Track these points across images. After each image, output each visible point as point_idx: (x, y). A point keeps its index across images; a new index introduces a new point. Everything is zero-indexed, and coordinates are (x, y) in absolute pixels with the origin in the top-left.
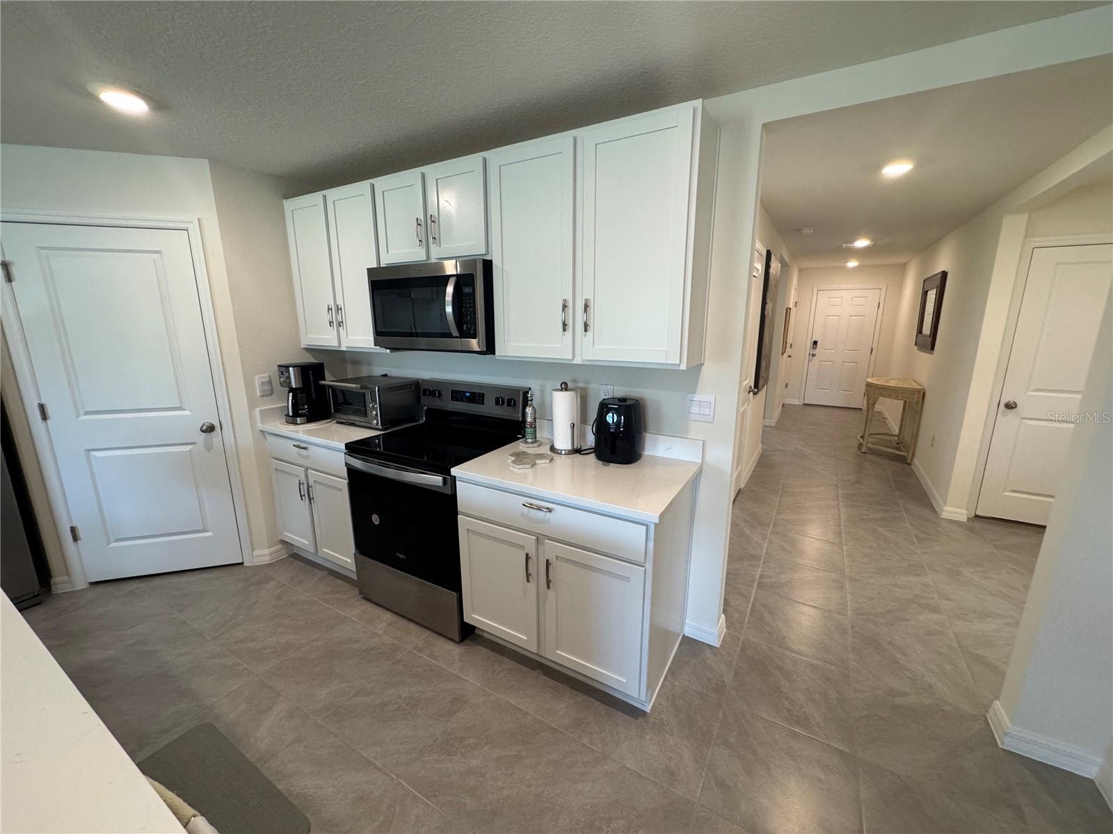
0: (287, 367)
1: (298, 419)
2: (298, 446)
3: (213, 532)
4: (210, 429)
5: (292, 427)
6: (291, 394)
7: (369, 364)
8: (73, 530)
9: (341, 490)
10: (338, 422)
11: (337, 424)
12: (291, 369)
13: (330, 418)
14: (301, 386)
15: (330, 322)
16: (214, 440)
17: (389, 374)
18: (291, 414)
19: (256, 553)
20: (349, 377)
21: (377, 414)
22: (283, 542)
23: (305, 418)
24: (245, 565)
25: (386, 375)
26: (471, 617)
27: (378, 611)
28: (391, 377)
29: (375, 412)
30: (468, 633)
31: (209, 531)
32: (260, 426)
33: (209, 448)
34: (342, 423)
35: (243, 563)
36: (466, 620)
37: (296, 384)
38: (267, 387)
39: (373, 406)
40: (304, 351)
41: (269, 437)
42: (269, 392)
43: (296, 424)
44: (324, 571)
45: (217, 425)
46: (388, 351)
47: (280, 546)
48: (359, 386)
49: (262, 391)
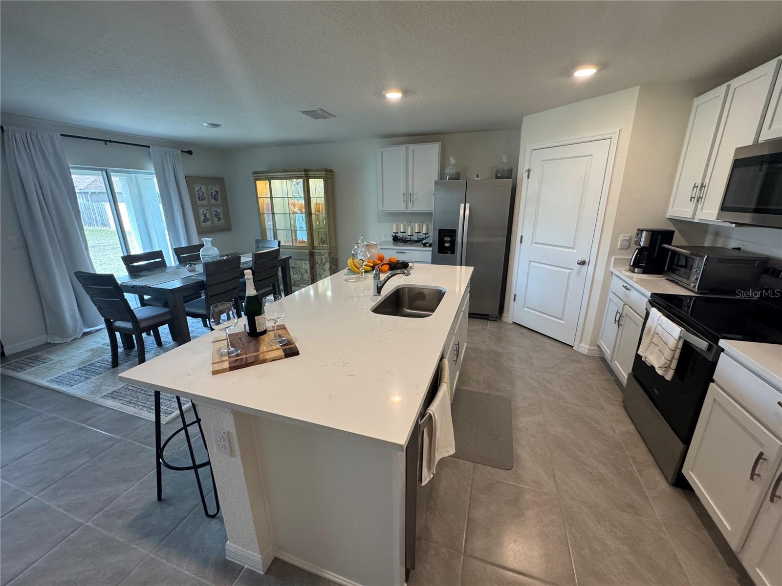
0: (642, 231)
1: (636, 269)
2: (625, 287)
3: (565, 322)
4: (583, 263)
5: (630, 274)
6: (637, 250)
8: (515, 295)
10: (667, 279)
11: (666, 281)
12: (644, 233)
13: (662, 274)
14: (648, 246)
15: (692, 198)
16: (583, 270)
17: (743, 248)
18: (631, 264)
19: (582, 345)
21: (697, 279)
22: (599, 346)
24: (574, 348)
25: (739, 249)
29: (696, 275)
31: (563, 320)
32: (612, 269)
33: (579, 274)
34: (670, 280)
35: (573, 347)
36: (683, 471)
37: (644, 244)
38: (627, 243)
39: (696, 272)
41: (614, 276)
42: (626, 247)
43: (634, 272)
45: (587, 261)
46: (734, 225)
47: (597, 348)
48: (689, 252)
49: (622, 245)
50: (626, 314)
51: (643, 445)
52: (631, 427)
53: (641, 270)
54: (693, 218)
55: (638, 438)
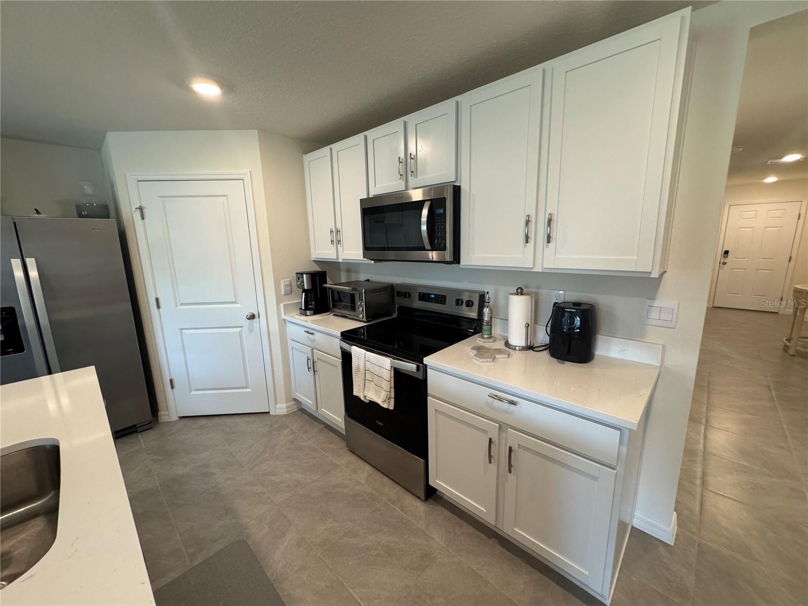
0: (302, 274)
1: (308, 312)
2: (307, 332)
3: (252, 389)
4: (252, 317)
5: (304, 318)
6: (304, 293)
7: (357, 272)
8: (171, 381)
9: (336, 366)
10: (334, 315)
11: (333, 316)
12: (305, 276)
13: (329, 312)
14: (311, 288)
15: (332, 241)
16: (255, 324)
17: (371, 280)
18: (303, 308)
19: (278, 406)
20: (342, 282)
21: (363, 310)
22: (295, 399)
23: (313, 311)
24: (271, 413)
25: (368, 280)
26: (435, 482)
27: (361, 463)
28: (372, 282)
29: (361, 307)
30: (431, 494)
31: (249, 388)
32: (283, 317)
33: (251, 330)
34: (337, 315)
35: (269, 412)
36: (430, 483)
37: (307, 287)
38: (289, 288)
39: (360, 304)
40: (313, 262)
41: (288, 324)
42: (289, 293)
43: (307, 315)
44: (322, 425)
45: (256, 313)
46: (373, 262)
47: (293, 402)
48: (351, 288)
49: (285, 291)
50: (318, 358)
51: (385, 479)
52: (368, 468)
53: (312, 312)
54: (338, 258)
55: (379, 475)
